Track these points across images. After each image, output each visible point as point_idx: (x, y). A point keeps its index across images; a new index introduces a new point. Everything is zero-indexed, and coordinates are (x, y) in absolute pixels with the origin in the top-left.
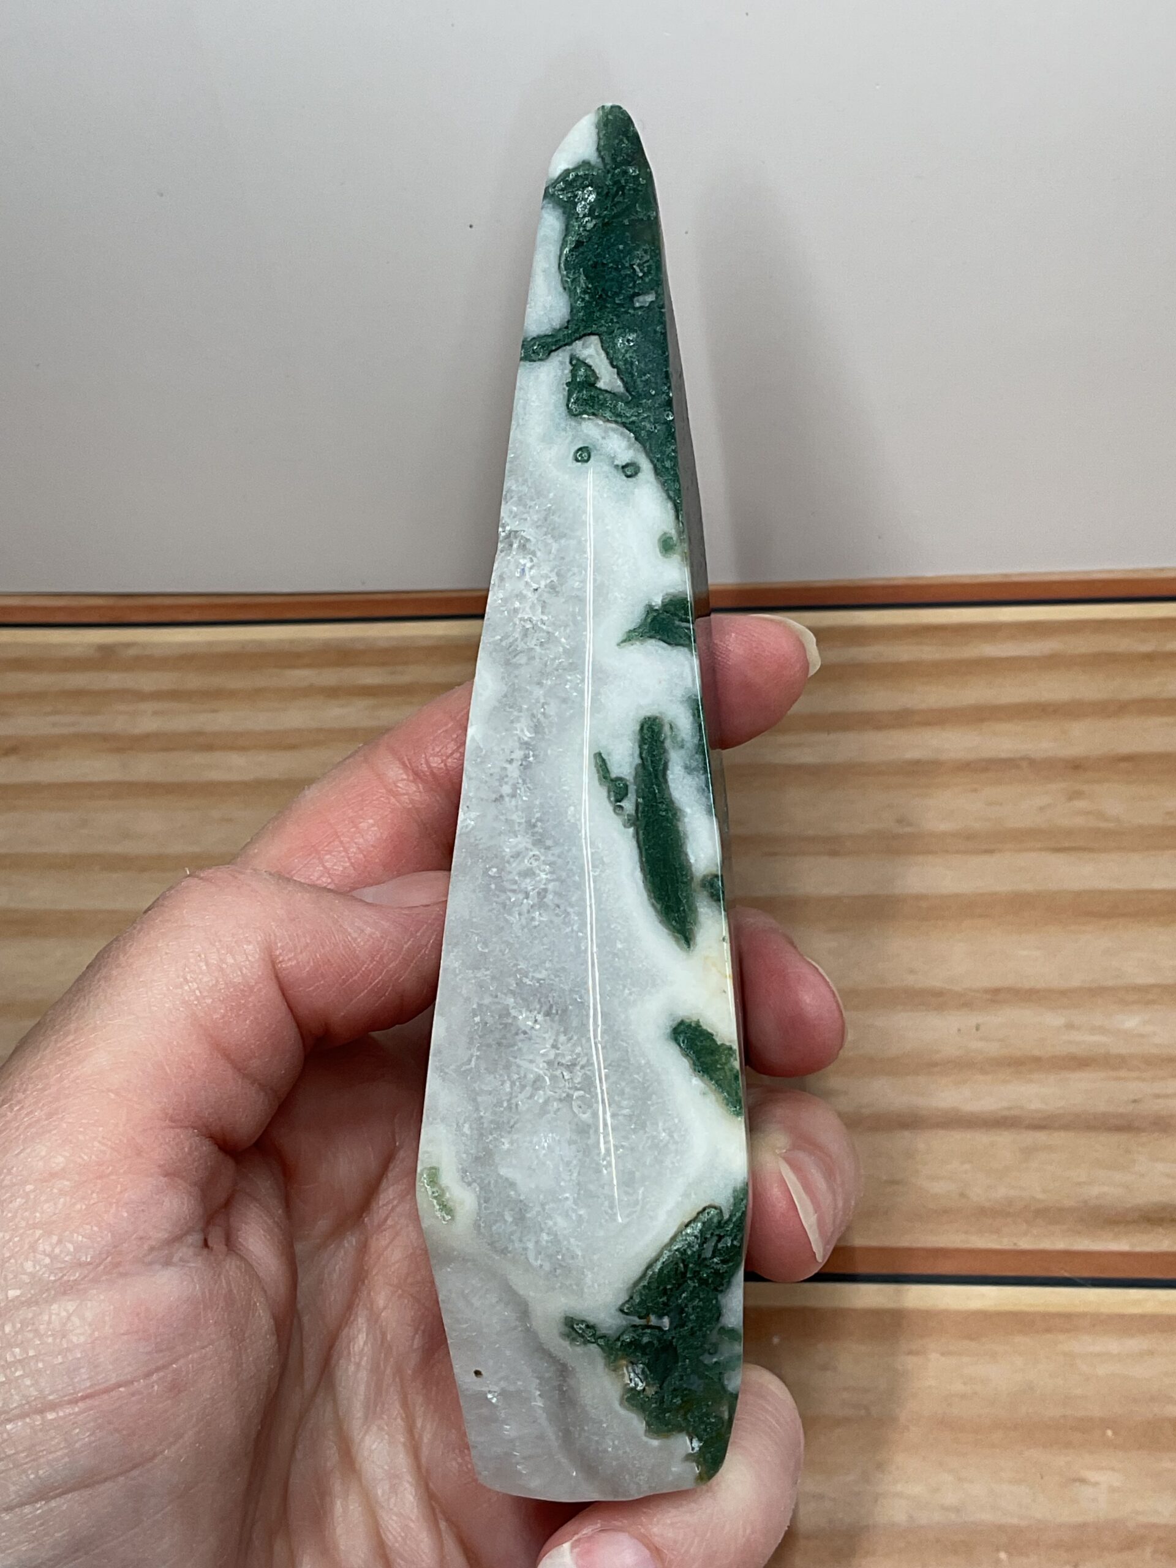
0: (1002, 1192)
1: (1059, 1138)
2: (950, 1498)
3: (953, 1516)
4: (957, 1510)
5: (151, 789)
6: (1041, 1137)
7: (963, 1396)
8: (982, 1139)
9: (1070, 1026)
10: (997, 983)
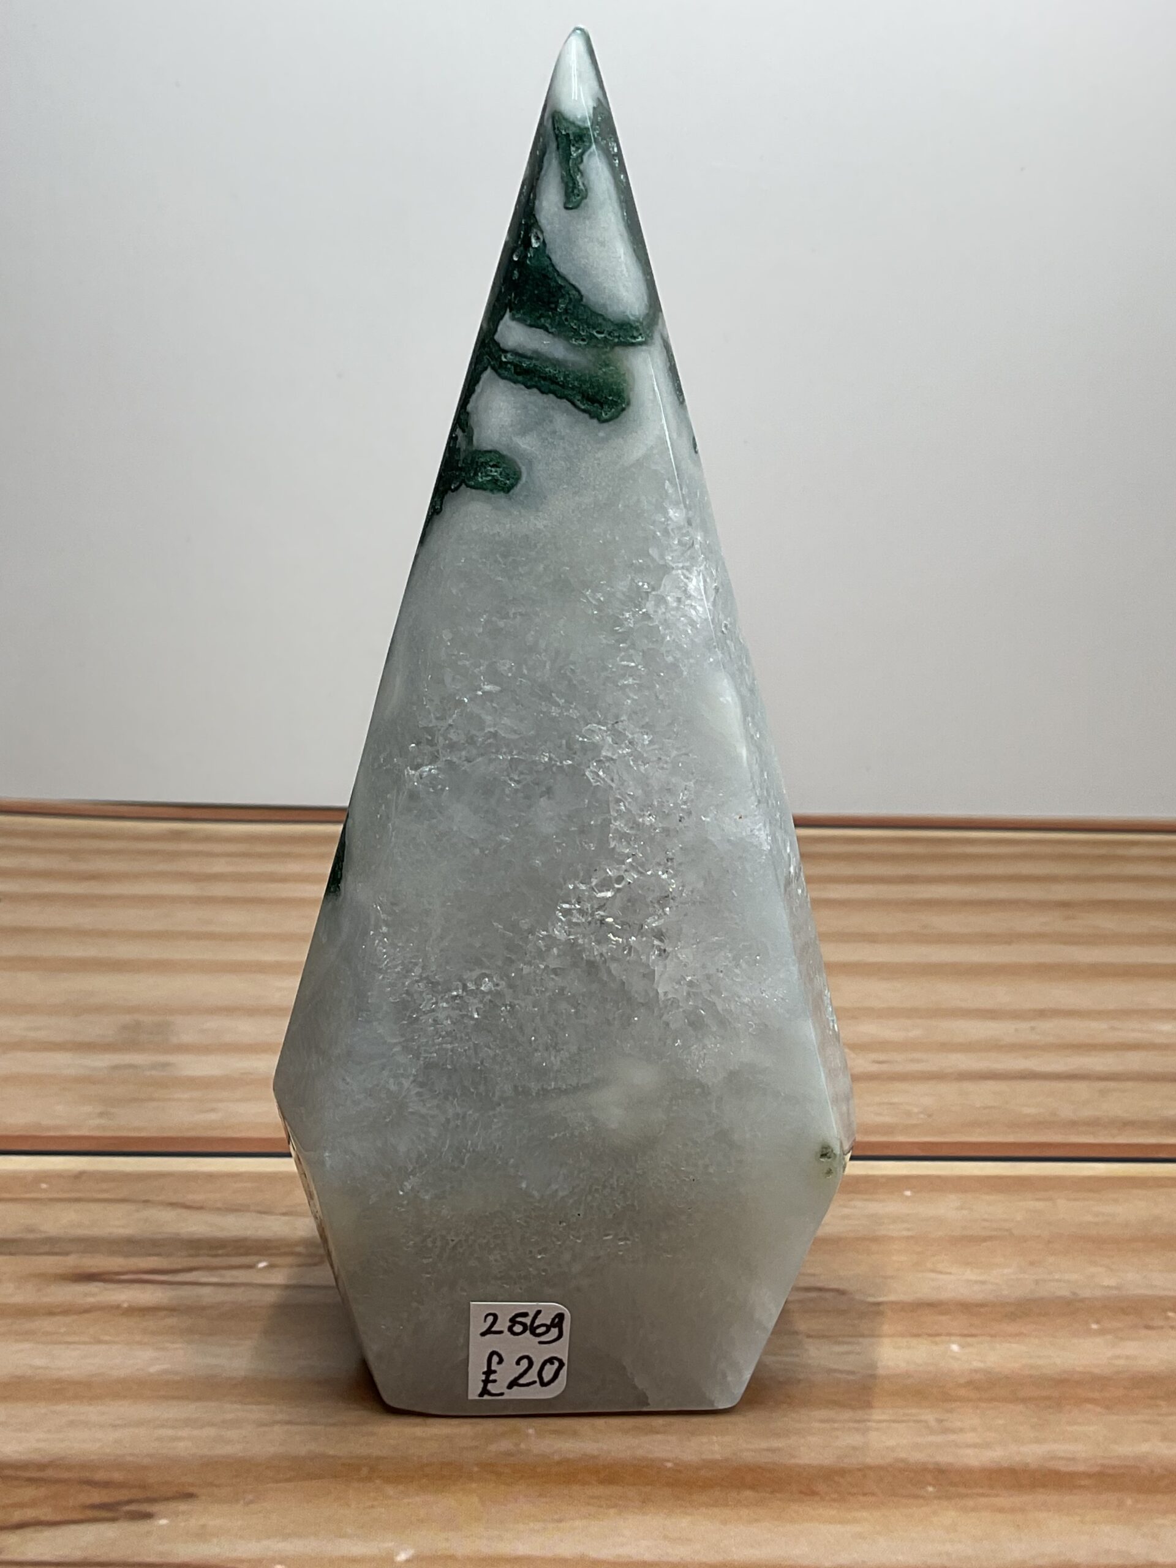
0: (1087, 1113)
1: (1129, 1085)
2: (1110, 1281)
3: (1115, 1292)
4: (1117, 1288)
5: (229, 901)
6: (1112, 1085)
7: (1097, 1224)
8: (1061, 1085)
9: (1113, 1029)
10: (1042, 1006)
